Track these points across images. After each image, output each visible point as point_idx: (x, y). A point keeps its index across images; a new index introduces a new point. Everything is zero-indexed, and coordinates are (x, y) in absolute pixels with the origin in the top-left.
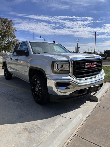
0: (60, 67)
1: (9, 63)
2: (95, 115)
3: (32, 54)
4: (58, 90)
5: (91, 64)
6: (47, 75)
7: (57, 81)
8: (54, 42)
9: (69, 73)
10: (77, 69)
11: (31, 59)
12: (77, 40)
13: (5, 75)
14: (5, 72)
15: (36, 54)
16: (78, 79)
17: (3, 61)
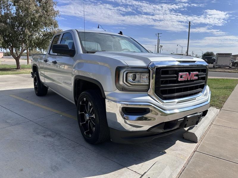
0: (130, 79)
1: (42, 68)
2: (194, 170)
3: (81, 52)
4: (127, 121)
5: (189, 74)
6: (106, 93)
7: (124, 104)
8: (121, 33)
9: (147, 91)
10: (163, 82)
11: (78, 61)
12: (159, 34)
13: (36, 88)
14: (36, 84)
15: (88, 52)
16: (165, 101)
17: (32, 64)
